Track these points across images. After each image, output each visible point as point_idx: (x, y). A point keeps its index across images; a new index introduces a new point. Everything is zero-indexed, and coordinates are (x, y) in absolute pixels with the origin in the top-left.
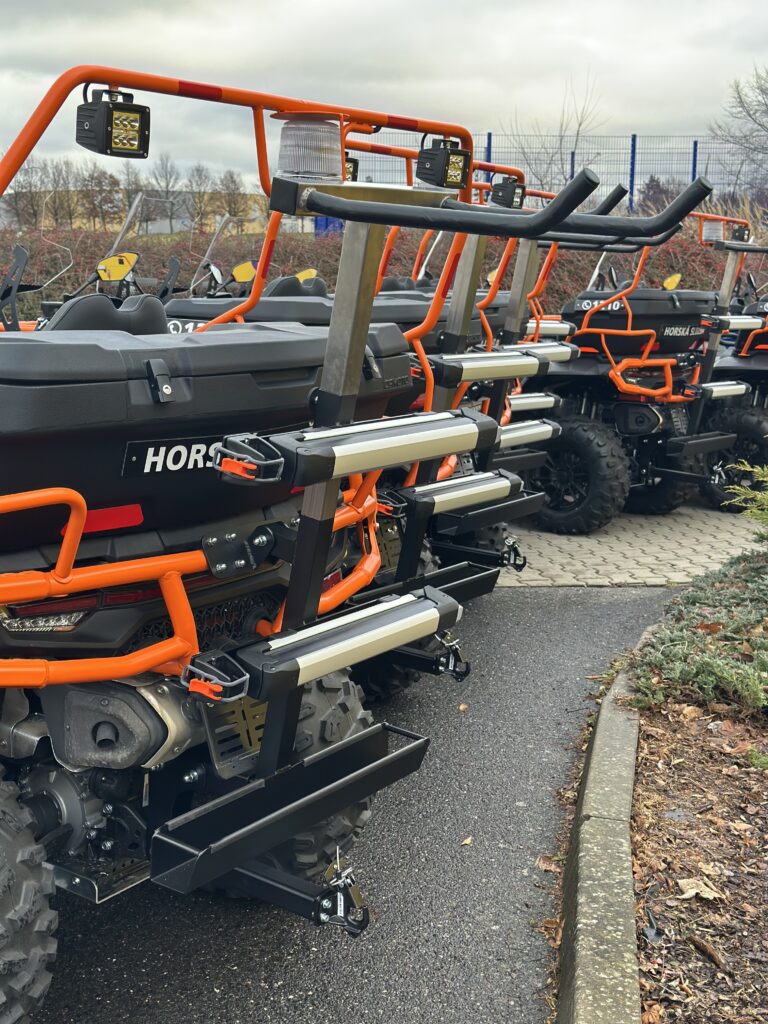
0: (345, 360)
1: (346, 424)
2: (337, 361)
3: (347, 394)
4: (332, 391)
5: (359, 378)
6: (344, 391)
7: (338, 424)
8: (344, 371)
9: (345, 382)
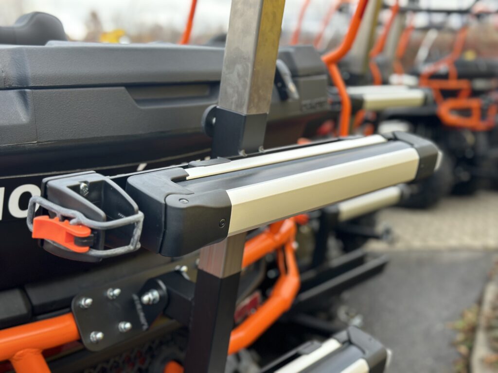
0: (250, 65)
1: (252, 152)
2: (239, 67)
3: (254, 112)
4: (233, 109)
5: (269, 92)
6: (248, 108)
7: (241, 153)
8: (248, 80)
9: (251, 95)
